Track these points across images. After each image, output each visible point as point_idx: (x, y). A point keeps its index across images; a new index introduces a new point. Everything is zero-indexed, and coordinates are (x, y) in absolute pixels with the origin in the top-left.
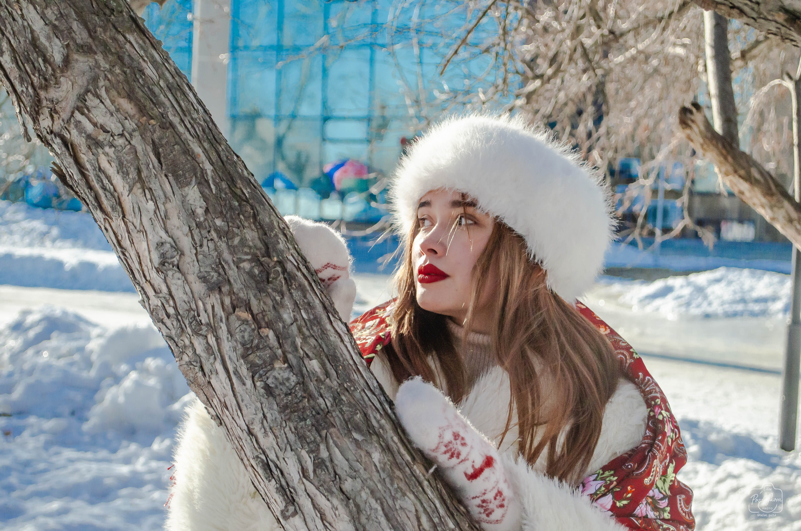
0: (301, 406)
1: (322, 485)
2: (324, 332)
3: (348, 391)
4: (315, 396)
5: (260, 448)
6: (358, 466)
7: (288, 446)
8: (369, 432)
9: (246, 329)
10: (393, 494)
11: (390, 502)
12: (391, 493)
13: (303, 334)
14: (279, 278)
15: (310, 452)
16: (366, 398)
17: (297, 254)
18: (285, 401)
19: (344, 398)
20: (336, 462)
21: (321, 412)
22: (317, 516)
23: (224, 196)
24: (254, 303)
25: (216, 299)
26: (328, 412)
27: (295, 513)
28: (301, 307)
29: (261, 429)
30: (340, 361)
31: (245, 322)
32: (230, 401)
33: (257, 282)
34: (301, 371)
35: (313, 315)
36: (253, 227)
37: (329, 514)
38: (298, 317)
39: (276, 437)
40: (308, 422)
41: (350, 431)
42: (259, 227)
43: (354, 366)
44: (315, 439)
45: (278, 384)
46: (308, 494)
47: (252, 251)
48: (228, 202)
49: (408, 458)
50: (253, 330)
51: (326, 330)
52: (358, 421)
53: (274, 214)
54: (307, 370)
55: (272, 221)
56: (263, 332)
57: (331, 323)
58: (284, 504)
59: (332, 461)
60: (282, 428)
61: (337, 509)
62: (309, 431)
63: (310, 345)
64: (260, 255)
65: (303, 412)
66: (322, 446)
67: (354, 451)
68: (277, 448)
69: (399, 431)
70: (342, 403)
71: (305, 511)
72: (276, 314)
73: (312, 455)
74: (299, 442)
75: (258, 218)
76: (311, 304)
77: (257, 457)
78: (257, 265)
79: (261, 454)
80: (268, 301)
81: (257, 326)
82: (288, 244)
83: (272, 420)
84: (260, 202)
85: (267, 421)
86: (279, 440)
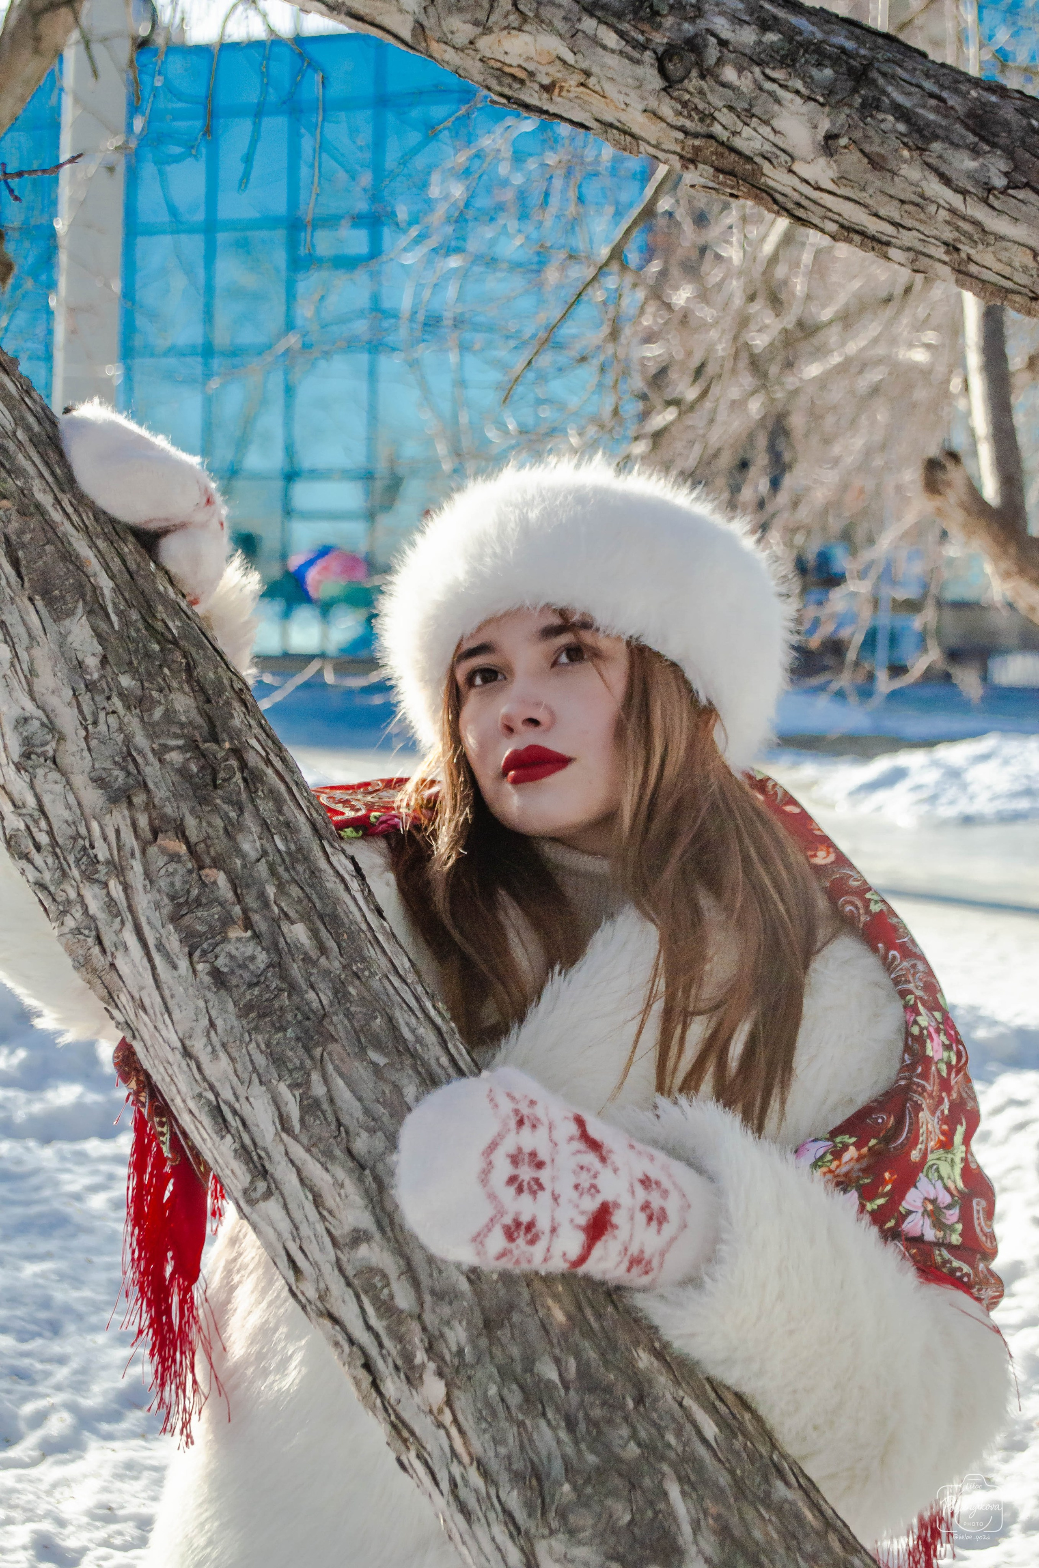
1: (314, 1145)
2: (314, 872)
3: (359, 978)
4: (300, 988)
5: (205, 1079)
6: (380, 1110)
7: (254, 1076)
8: (398, 1051)
9: (176, 871)
13: (279, 878)
14: (234, 780)
15: (292, 1087)
16: (391, 991)
17: (265, 737)
18: (248, 997)
19: (351, 990)
20: (339, 1103)
21: (312, 1016)
23: (134, 634)
24: (191, 822)
25: (124, 818)
26: (325, 1015)
27: (268, 1194)
28: (273, 831)
29: (205, 1046)
30: (343, 924)
31: (174, 857)
32: (152, 998)
33: (195, 788)
34: (276, 944)
35: (295, 843)
36: (187, 689)
37: (330, 1196)
38: (269, 847)
39: (233, 1060)
40: (290, 1033)
41: (363, 1049)
42: (197, 689)
43: (368, 934)
44: (302, 1063)
45: (235, 967)
46: (292, 1161)
47: (186, 731)
48: (141, 645)
50: (190, 872)
51: (320, 870)
52: (378, 1030)
53: (221, 662)
54: (286, 942)
55: (219, 678)
56: (207, 876)
57: (327, 856)
58: (248, 1178)
59: (331, 1100)
60: (244, 1045)
61: (342, 1186)
62: (292, 1049)
63: (290, 897)
64: (199, 739)
65: (280, 1017)
66: (315, 1077)
67: (371, 1085)
68: (235, 1080)
69: (450, 1046)
70: (348, 1000)
71: (287, 1189)
72: (231, 844)
73: (297, 1093)
74: (273, 1070)
75: (195, 673)
76: (291, 825)
77: (199, 1096)
78: (194, 757)
79: (205, 1090)
80: (216, 820)
81: (196, 865)
82: (247, 717)
83: (225, 1031)
84: (198, 645)
85: (216, 1032)
86: (239, 1066)
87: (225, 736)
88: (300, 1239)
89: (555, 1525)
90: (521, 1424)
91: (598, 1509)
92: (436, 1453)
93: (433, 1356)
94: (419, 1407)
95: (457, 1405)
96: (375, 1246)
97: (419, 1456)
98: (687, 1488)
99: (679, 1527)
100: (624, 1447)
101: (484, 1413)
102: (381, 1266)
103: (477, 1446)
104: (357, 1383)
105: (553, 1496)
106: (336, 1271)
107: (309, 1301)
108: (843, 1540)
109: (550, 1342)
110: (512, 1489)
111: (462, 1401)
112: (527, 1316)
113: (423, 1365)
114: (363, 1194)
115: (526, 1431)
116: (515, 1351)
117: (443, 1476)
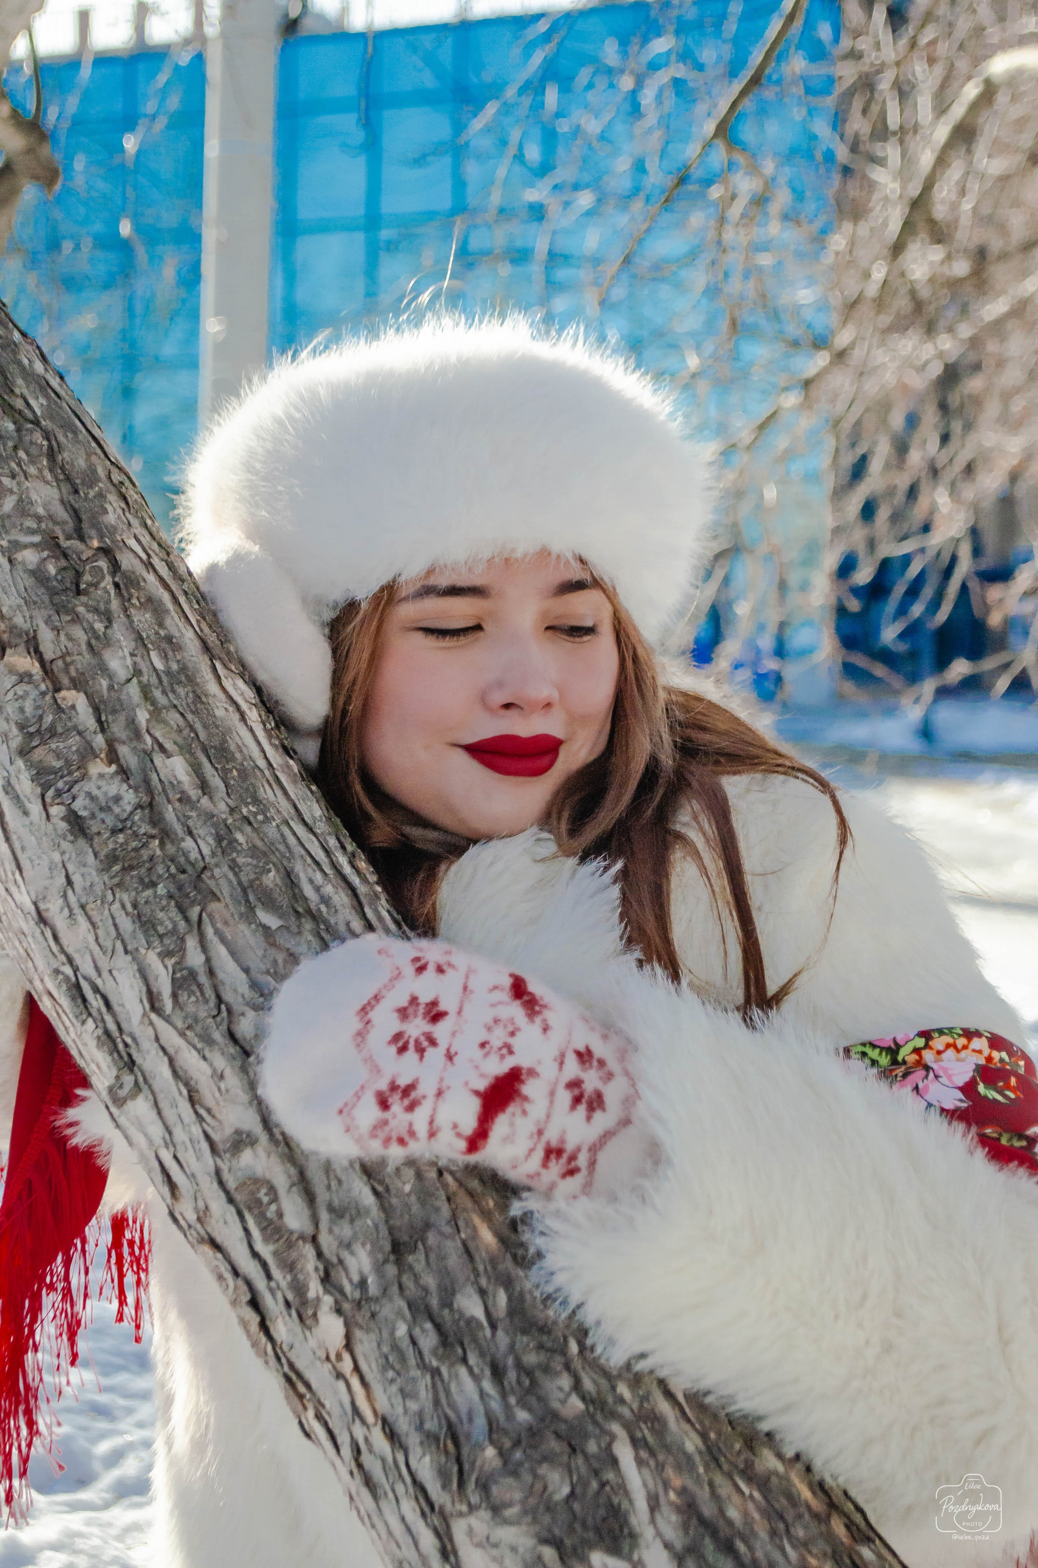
0: (145, 854)
1: (189, 1027)
2: (199, 697)
3: (250, 823)
4: (176, 834)
5: (63, 951)
7: (119, 944)
8: (297, 912)
9: (27, 693)
13: (154, 703)
14: (102, 585)
15: (165, 955)
16: (292, 840)
17: (148, 537)
18: (111, 846)
19: (240, 837)
20: (221, 975)
21: (189, 869)
22: (181, 1093)
24: (46, 636)
26: (205, 868)
27: (137, 1089)
28: (150, 646)
29: (62, 909)
30: (234, 759)
31: (25, 677)
32: (2, 853)
33: (53, 593)
34: (147, 782)
35: (178, 661)
36: (48, 476)
37: (207, 1091)
38: (144, 666)
39: (93, 924)
40: (161, 890)
41: (251, 909)
42: (61, 477)
43: (267, 772)
44: (175, 925)
45: (96, 810)
46: (163, 1049)
47: (43, 525)
50: (43, 694)
51: (206, 695)
52: (271, 885)
53: (99, 451)
54: (160, 780)
55: (91, 468)
56: (64, 699)
57: (218, 678)
58: (114, 1072)
59: (211, 973)
60: (106, 906)
61: (222, 1077)
62: (162, 910)
63: (167, 725)
64: (60, 534)
65: (149, 870)
66: (192, 943)
67: (260, 953)
68: (96, 948)
69: (368, 911)
70: (235, 850)
71: (158, 1084)
72: (96, 661)
73: (170, 962)
74: (141, 936)
75: (60, 458)
76: (174, 640)
77: (57, 972)
78: (53, 557)
79: (63, 964)
80: (79, 633)
81: (50, 687)
82: (127, 514)
83: (85, 889)
84: (68, 427)
85: (73, 890)
86: (100, 932)
88: (175, 1146)
89: (475, 1498)
90: (436, 1373)
91: (528, 1478)
92: (336, 1411)
93: (331, 1289)
94: (314, 1353)
95: (359, 1349)
96: (260, 1151)
97: (319, 1417)
98: (644, 1454)
99: (631, 1502)
100: (563, 1402)
101: (391, 1359)
102: (268, 1176)
103: (383, 1403)
104: (244, 1324)
105: (473, 1463)
106: (215, 1185)
107: (190, 1226)
108: (850, 1525)
109: (475, 1270)
110: (424, 1454)
112: (446, 1236)
113: (318, 1299)
114: (247, 1087)
115: (443, 1381)
116: (430, 1281)
117: (344, 1439)
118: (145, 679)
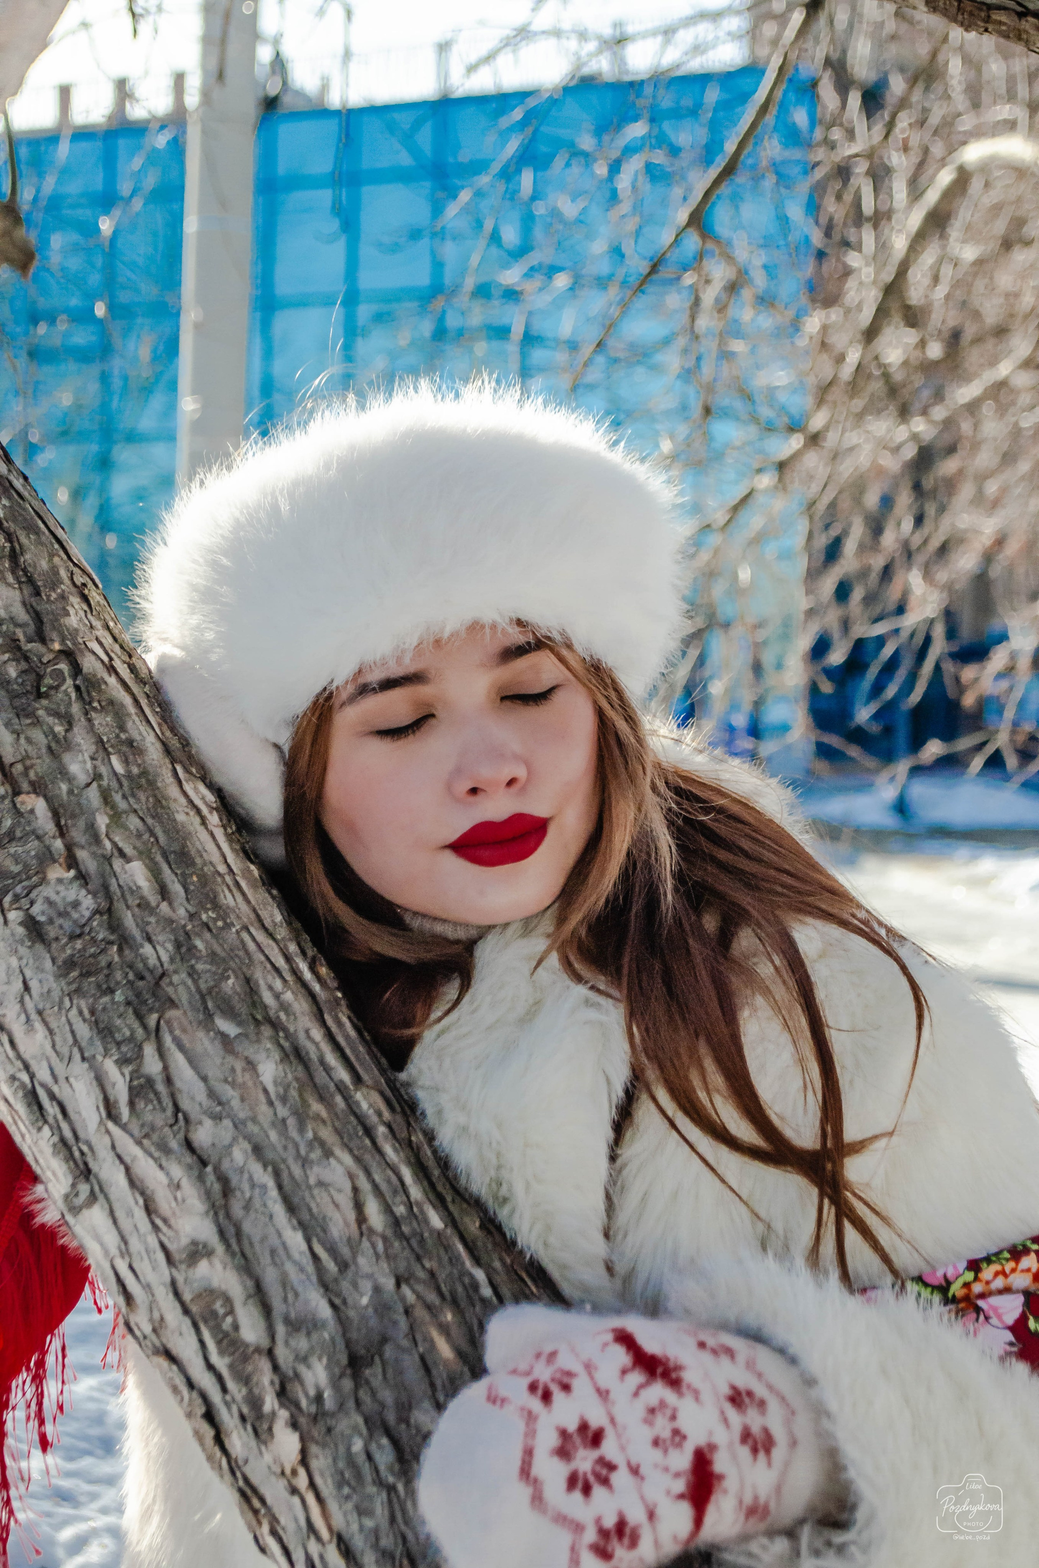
0: (103, 961)
1: (147, 1136)
2: (160, 802)
3: (210, 930)
4: (135, 940)
5: (19, 1057)
6: (229, 1093)
7: (75, 1050)
8: (256, 1019)
10: (303, 1152)
11: (297, 1171)
12: (298, 1151)
13: (113, 807)
14: (63, 688)
15: (122, 1062)
16: (251, 946)
17: (110, 640)
18: (69, 952)
19: (199, 944)
20: (178, 1084)
21: (147, 975)
22: (137, 1203)
24: (6, 738)
26: (163, 975)
27: (92, 1198)
28: (110, 750)
29: (19, 1016)
30: (193, 864)
33: (13, 696)
34: (106, 887)
35: (139, 766)
36: (10, 579)
37: (164, 1201)
38: (103, 770)
39: (51, 1032)
40: (119, 996)
41: (209, 1016)
42: (23, 579)
43: (228, 879)
44: (133, 1032)
45: (54, 915)
46: (119, 1157)
47: (4, 628)
49: (343, 1075)
50: (3, 799)
51: (167, 799)
52: (230, 992)
53: (62, 553)
54: (119, 886)
55: (54, 570)
56: (23, 803)
57: (179, 782)
58: (70, 1181)
59: (169, 1081)
60: (63, 1012)
61: (178, 1186)
62: (120, 1016)
63: (126, 828)
64: (21, 637)
65: (107, 976)
66: (149, 1050)
67: (218, 1061)
68: (53, 1055)
69: (327, 1017)
70: (194, 956)
71: (113, 1194)
72: (55, 765)
73: (127, 1070)
74: (98, 1043)
75: (22, 560)
76: (135, 744)
77: (13, 1078)
78: (13, 660)
79: (20, 1070)
80: (38, 735)
81: (10, 791)
82: (89, 616)
83: (42, 994)
84: (31, 529)
85: (31, 996)
86: (57, 1039)
87: (55, 635)
88: (130, 1255)
92: (291, 1527)
93: (287, 1403)
94: (269, 1468)
95: (314, 1464)
96: (217, 1262)
97: (274, 1533)
101: (347, 1475)
102: (223, 1287)
103: (338, 1521)
106: (171, 1296)
107: (145, 1337)
109: (432, 1385)
111: (320, 1461)
112: (404, 1350)
113: (274, 1414)
114: (204, 1197)
115: (398, 1497)
116: (387, 1396)
117: (299, 1557)
118: (105, 783)
